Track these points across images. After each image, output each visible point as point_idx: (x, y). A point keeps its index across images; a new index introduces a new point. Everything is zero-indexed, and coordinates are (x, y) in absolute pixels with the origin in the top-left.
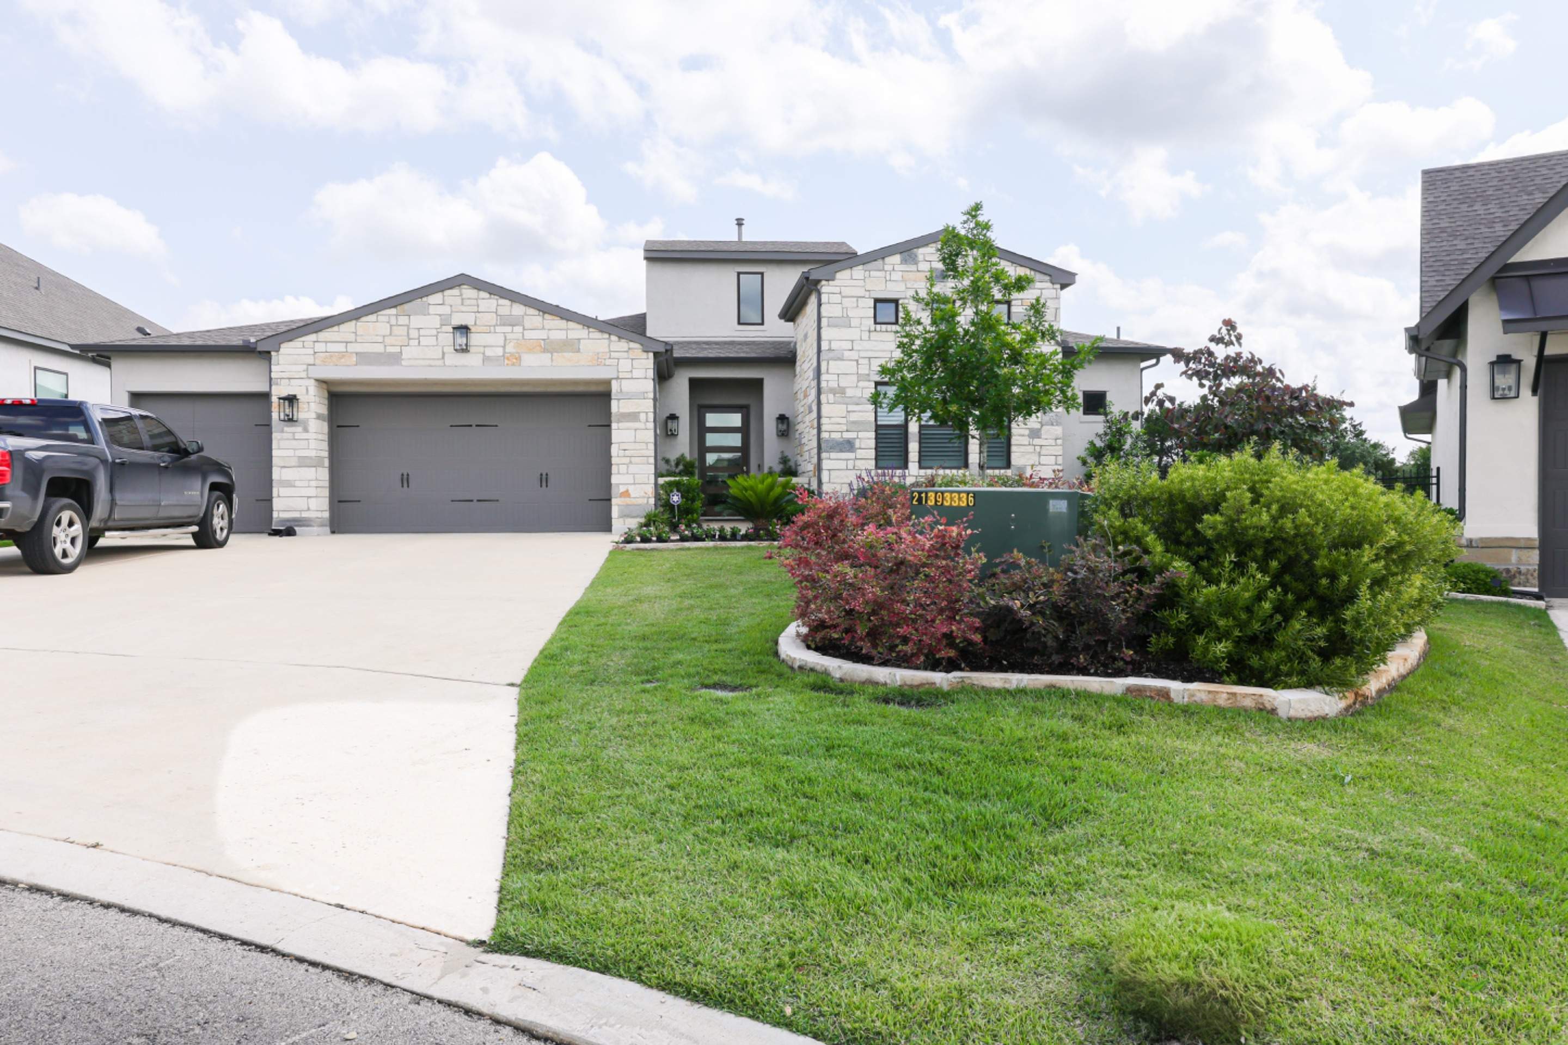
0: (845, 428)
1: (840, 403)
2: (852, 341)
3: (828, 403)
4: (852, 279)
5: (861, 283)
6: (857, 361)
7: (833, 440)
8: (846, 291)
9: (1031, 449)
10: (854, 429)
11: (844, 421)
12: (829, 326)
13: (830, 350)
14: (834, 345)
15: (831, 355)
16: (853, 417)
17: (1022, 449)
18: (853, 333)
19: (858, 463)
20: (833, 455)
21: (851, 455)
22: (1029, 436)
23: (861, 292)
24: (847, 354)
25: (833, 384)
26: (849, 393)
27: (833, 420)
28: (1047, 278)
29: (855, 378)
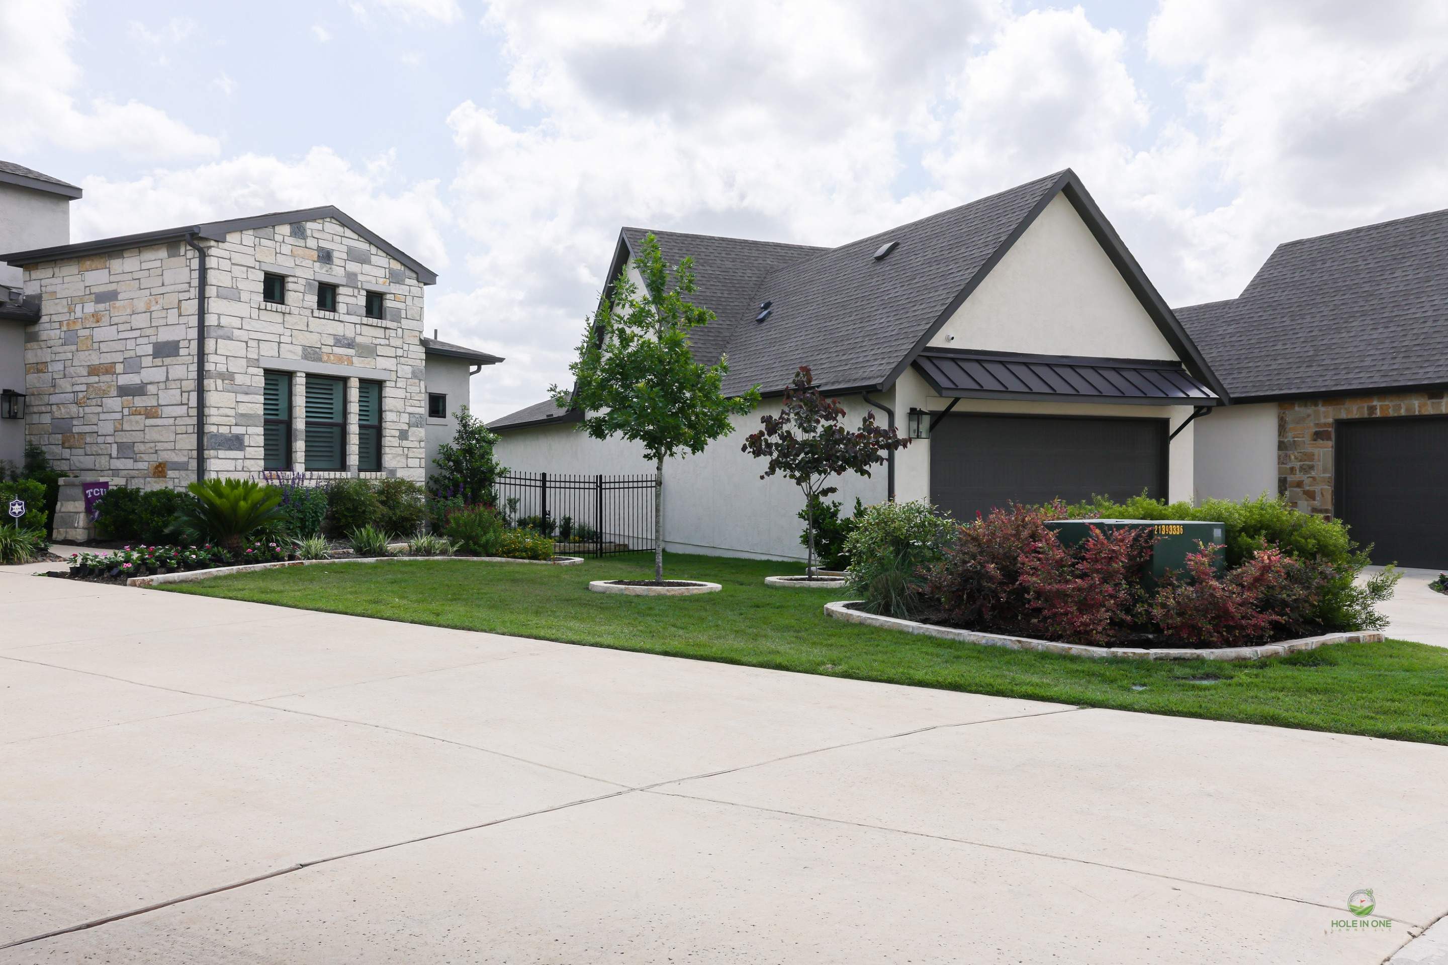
0: (233, 421)
1: (229, 391)
2: (242, 318)
3: (216, 390)
4: (241, 244)
5: (251, 251)
6: (247, 342)
7: (222, 435)
8: (237, 258)
9: (400, 451)
10: (244, 424)
11: (232, 413)
12: (218, 296)
13: (219, 326)
14: (224, 321)
15: (220, 332)
16: (243, 409)
17: (394, 451)
18: (242, 309)
19: (248, 463)
20: (222, 454)
21: (239, 454)
22: (398, 437)
23: (251, 262)
24: (237, 333)
25: (222, 368)
26: (239, 379)
27: (222, 411)
28: (414, 276)
29: (244, 362)
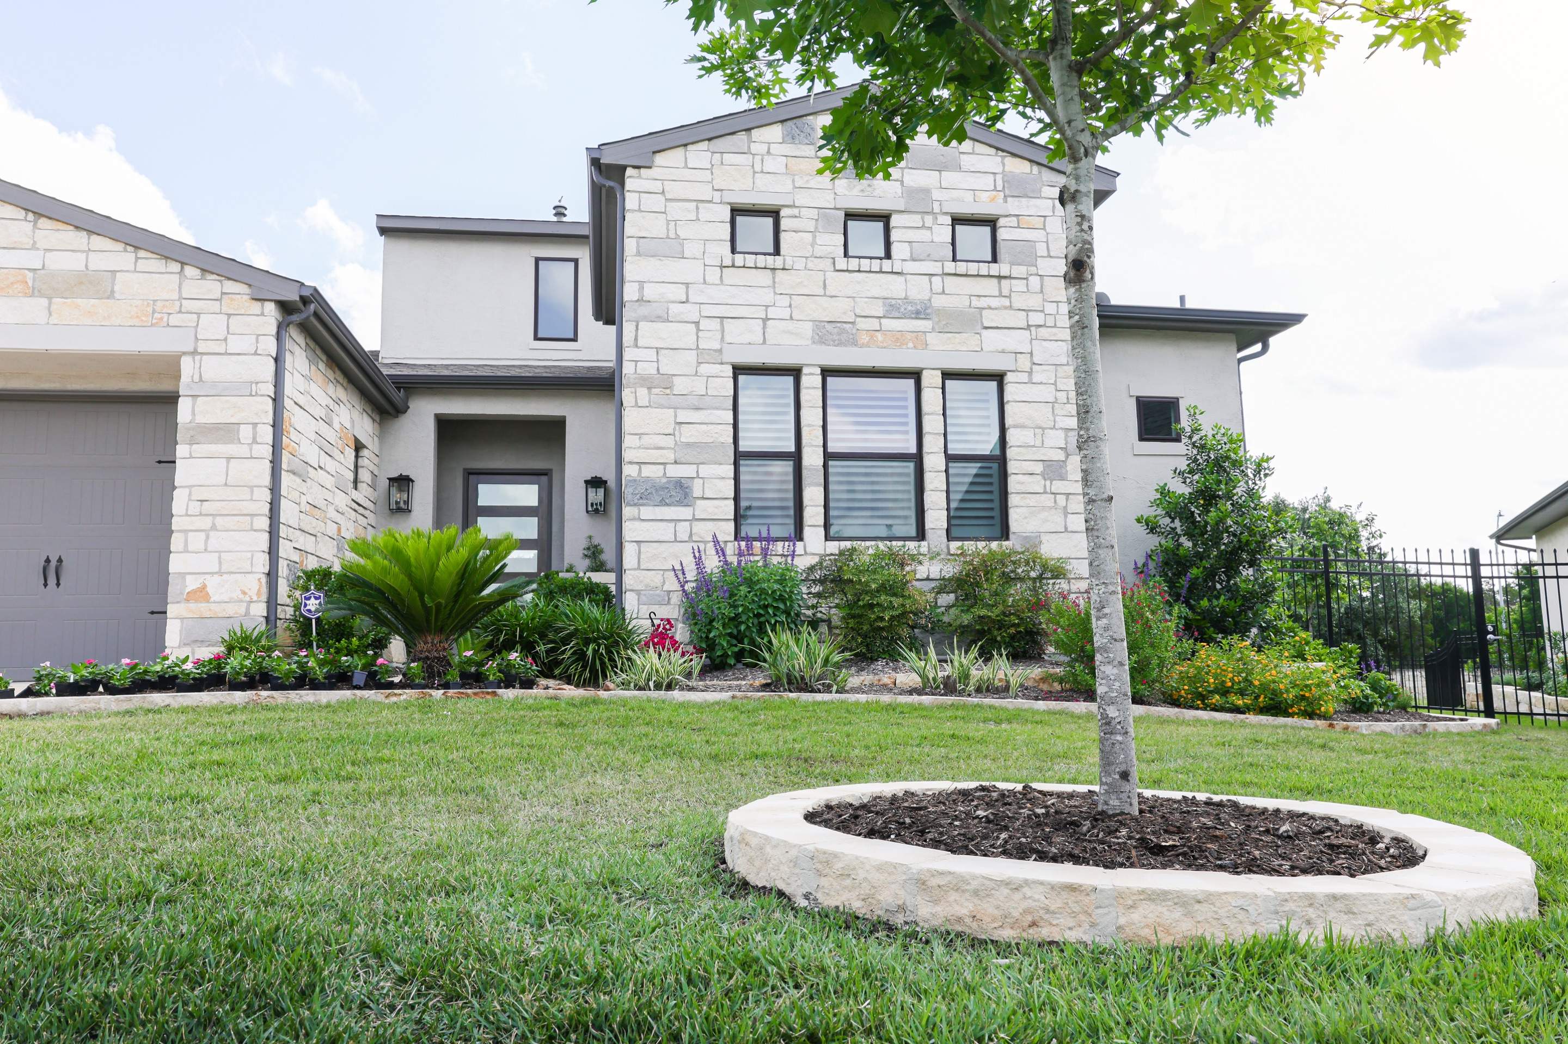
0: (671, 456)
1: (661, 406)
2: (687, 285)
3: (637, 405)
4: (686, 167)
5: (707, 175)
6: (697, 323)
7: (647, 480)
8: (674, 190)
9: (1047, 500)
10: (692, 460)
11: (669, 442)
12: (639, 254)
13: (640, 300)
14: (650, 292)
15: (643, 310)
16: (688, 434)
17: (1032, 500)
18: (690, 271)
19: (699, 528)
20: (647, 512)
21: (685, 512)
22: (1043, 475)
23: (706, 193)
24: (675, 309)
25: (648, 369)
26: (680, 385)
27: (646, 440)
29: (692, 356)
